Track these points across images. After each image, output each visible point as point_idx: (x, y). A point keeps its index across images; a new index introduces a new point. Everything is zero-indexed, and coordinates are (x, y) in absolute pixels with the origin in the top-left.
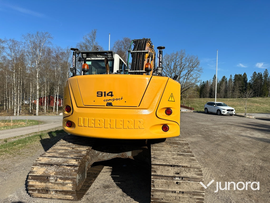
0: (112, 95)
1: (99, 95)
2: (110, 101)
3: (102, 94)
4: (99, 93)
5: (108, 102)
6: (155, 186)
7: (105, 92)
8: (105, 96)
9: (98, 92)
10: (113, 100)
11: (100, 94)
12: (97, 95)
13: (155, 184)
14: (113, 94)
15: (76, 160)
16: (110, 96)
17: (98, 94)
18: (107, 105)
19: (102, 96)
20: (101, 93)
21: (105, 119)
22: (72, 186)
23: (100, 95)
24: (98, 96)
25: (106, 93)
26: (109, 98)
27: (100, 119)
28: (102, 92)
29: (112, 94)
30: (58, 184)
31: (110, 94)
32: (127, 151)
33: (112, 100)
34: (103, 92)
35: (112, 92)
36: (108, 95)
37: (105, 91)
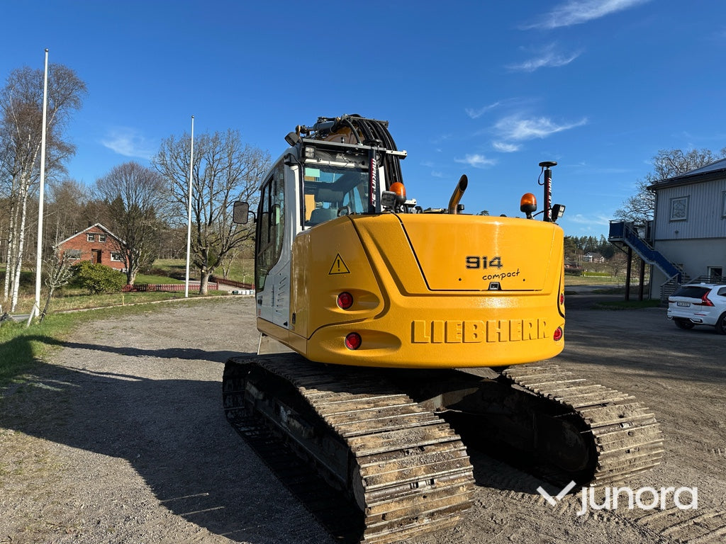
0: (499, 265)
1: (472, 265)
2: (496, 280)
3: (478, 263)
4: (471, 260)
5: (492, 280)
6: (605, 448)
7: (485, 258)
8: (485, 266)
9: (468, 258)
10: (503, 276)
11: (474, 262)
12: (466, 264)
13: (603, 444)
14: (502, 263)
15: (438, 427)
16: (496, 268)
17: (468, 262)
18: (489, 290)
19: (478, 267)
20: (475, 260)
21: (489, 321)
22: (467, 489)
23: (475, 265)
24: (468, 267)
25: (488, 260)
26: (494, 271)
27: (476, 322)
28: (478, 258)
29: (499, 262)
30: (438, 493)
31: (496, 262)
32: (435, 396)
33: (501, 277)
34: (481, 257)
35: (499, 259)
36: (491, 265)
37: (485, 255)
